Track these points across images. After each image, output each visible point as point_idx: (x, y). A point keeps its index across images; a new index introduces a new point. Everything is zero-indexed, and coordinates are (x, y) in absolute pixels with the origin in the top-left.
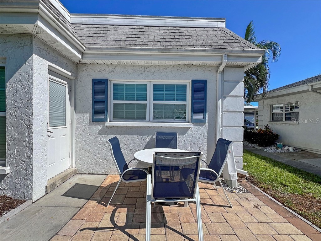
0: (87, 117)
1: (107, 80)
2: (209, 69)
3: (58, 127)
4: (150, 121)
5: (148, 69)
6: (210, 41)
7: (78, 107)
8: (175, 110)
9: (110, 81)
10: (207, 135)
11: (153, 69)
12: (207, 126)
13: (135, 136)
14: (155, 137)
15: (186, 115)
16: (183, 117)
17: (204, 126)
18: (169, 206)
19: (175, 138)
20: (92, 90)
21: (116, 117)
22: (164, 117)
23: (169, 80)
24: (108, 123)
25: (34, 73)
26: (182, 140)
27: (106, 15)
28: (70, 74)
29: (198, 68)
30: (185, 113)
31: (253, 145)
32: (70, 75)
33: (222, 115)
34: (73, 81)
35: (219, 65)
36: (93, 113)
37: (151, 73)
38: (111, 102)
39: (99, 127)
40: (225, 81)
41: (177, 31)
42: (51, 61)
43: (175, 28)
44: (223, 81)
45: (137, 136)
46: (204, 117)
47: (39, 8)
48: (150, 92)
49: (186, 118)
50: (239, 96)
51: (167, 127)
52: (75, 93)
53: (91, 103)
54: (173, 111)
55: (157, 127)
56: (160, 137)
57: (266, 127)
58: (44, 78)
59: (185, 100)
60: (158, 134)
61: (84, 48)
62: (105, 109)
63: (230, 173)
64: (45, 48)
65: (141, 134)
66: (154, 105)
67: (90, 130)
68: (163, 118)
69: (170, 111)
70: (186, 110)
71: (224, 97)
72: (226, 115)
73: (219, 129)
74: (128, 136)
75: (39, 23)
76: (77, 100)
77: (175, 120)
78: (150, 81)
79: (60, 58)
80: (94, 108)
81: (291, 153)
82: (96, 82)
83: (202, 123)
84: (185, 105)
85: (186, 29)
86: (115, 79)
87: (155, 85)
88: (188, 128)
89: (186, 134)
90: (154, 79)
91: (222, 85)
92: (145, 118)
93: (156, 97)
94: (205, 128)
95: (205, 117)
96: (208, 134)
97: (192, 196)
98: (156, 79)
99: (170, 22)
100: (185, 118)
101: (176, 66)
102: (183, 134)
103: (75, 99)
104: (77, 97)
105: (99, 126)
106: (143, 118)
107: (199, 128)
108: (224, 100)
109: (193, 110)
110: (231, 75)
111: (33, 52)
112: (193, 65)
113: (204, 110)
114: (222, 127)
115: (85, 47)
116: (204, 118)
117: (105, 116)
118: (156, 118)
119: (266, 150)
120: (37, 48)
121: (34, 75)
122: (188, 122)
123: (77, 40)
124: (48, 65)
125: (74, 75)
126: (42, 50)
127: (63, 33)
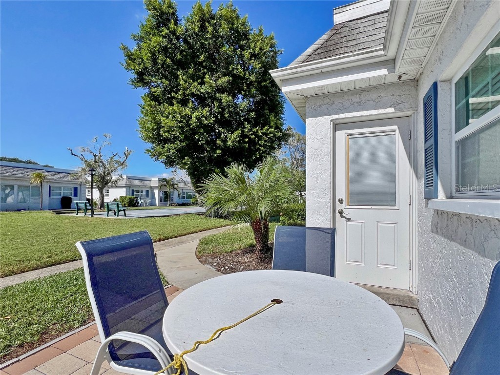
9: (450, 81)
28: (392, 110)
32: (393, 112)
34: (412, 118)
36: (425, 179)
58: (323, 140)
61: (382, 52)
62: (433, 165)
67: (425, 217)
80: (425, 165)
103: (416, 153)
111: (306, 116)
115: (383, 49)
121: (307, 143)
123: (351, 56)
124: (331, 121)
125: (408, 106)
126: (320, 106)
127: (319, 71)
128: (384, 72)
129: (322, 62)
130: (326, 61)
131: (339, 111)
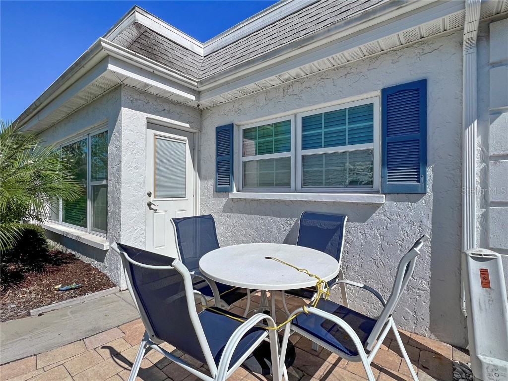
0: (211, 184)
1: (231, 126)
2: (434, 46)
3: (171, 199)
4: (296, 191)
5: (290, 91)
7: (203, 172)
8: (348, 164)
9: (239, 126)
10: (430, 226)
11: (297, 88)
12: (432, 203)
13: (269, 218)
15: (373, 174)
16: (366, 179)
17: (422, 202)
18: (250, 371)
20: (215, 145)
22: (324, 182)
23: (329, 101)
24: (235, 194)
25: (123, 130)
26: (360, 234)
27: (240, 24)
28: (188, 125)
29: (399, 53)
30: (372, 169)
32: (188, 128)
33: (485, 170)
34: (197, 134)
36: (216, 179)
37: (295, 97)
38: (240, 160)
42: (151, 112)
44: (488, 65)
45: (272, 217)
46: (420, 177)
47: (103, 48)
48: (295, 135)
49: (372, 181)
51: (325, 203)
52: (199, 151)
53: (215, 164)
54: (343, 168)
55: (306, 201)
56: (310, 222)
58: (139, 135)
59: (371, 140)
60: (307, 216)
61: (196, 84)
62: (230, 172)
63: (481, 357)
64: (142, 97)
65: (279, 215)
66: (305, 158)
67: (214, 204)
68: (321, 183)
69: (336, 168)
70: (372, 164)
72: (500, 169)
74: (259, 216)
75: (111, 67)
76: (202, 161)
77: (347, 187)
78: (295, 113)
79: (166, 107)
80: (218, 171)
82: (220, 132)
83: (414, 193)
84: (372, 152)
86: (243, 121)
87: (304, 119)
88: (376, 206)
89: (369, 221)
90: (300, 106)
91: (485, 79)
92: (288, 184)
93: (308, 142)
94: (424, 205)
95: (422, 179)
96: (433, 223)
98: (304, 106)
101: (344, 66)
103: (199, 160)
104: (202, 157)
105: (224, 199)
106: (285, 184)
107: (407, 207)
108: (491, 122)
109: (388, 162)
111: (122, 104)
112: (384, 53)
113: (417, 160)
114: (486, 204)
115: (197, 82)
116: (418, 181)
117: (230, 183)
118: (309, 182)
120: (128, 100)
121: (123, 133)
122: (378, 192)
123: (179, 74)
124: (146, 118)
125: (196, 126)
126: (136, 100)
127: (152, 70)
128: (193, 98)
129: (157, 65)
130: (160, 66)
131: (153, 111)
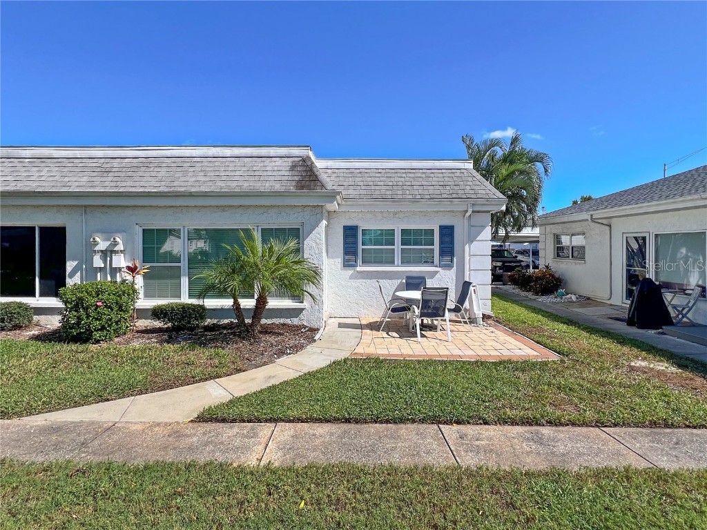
0: (339, 261)
1: (357, 226)
2: (456, 215)
4: (398, 266)
6: (456, 188)
7: (329, 255)
8: (423, 254)
9: (360, 227)
11: (401, 215)
12: (456, 270)
14: (404, 281)
15: (434, 259)
16: (431, 261)
17: (452, 270)
19: (423, 283)
20: (343, 237)
21: (364, 262)
22: (412, 261)
23: (417, 225)
24: (359, 269)
26: (431, 284)
29: (446, 213)
30: (433, 257)
31: (527, 294)
33: (470, 259)
35: (466, 211)
36: (344, 259)
37: (400, 219)
38: (360, 247)
39: (350, 272)
40: (472, 226)
41: (423, 176)
43: (421, 171)
44: (471, 226)
45: (386, 280)
46: (452, 261)
48: (398, 238)
50: (486, 241)
53: (342, 249)
54: (421, 255)
55: (406, 271)
56: (411, 281)
57: (547, 267)
59: (433, 245)
60: (408, 278)
62: (355, 254)
63: (475, 312)
65: (390, 278)
66: (402, 249)
67: (341, 275)
69: (417, 255)
70: (433, 254)
71: (471, 241)
72: (473, 259)
73: (467, 273)
76: (329, 246)
77: (423, 264)
78: (398, 227)
80: (345, 253)
81: (573, 302)
82: (346, 228)
83: (449, 267)
84: (433, 250)
85: (433, 171)
86: (363, 225)
87: (403, 230)
88: (437, 272)
89: (436, 278)
90: (402, 224)
91: (469, 229)
93: (404, 242)
96: (456, 276)
97: (443, 316)
99: (416, 164)
100: (433, 262)
101: (424, 212)
102: (432, 278)
104: (329, 243)
106: (392, 262)
107: (447, 272)
108: (471, 244)
109: (442, 253)
110: (478, 219)
113: (452, 254)
114: (470, 270)
117: (356, 261)
118: (405, 261)
119: (540, 300)
122: (437, 266)
